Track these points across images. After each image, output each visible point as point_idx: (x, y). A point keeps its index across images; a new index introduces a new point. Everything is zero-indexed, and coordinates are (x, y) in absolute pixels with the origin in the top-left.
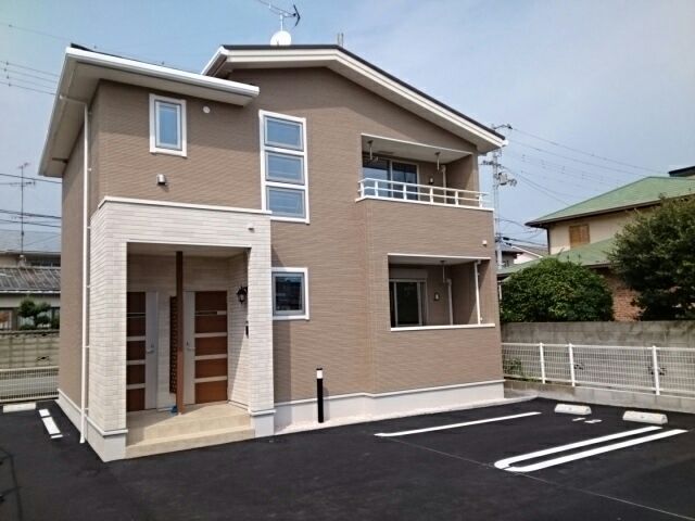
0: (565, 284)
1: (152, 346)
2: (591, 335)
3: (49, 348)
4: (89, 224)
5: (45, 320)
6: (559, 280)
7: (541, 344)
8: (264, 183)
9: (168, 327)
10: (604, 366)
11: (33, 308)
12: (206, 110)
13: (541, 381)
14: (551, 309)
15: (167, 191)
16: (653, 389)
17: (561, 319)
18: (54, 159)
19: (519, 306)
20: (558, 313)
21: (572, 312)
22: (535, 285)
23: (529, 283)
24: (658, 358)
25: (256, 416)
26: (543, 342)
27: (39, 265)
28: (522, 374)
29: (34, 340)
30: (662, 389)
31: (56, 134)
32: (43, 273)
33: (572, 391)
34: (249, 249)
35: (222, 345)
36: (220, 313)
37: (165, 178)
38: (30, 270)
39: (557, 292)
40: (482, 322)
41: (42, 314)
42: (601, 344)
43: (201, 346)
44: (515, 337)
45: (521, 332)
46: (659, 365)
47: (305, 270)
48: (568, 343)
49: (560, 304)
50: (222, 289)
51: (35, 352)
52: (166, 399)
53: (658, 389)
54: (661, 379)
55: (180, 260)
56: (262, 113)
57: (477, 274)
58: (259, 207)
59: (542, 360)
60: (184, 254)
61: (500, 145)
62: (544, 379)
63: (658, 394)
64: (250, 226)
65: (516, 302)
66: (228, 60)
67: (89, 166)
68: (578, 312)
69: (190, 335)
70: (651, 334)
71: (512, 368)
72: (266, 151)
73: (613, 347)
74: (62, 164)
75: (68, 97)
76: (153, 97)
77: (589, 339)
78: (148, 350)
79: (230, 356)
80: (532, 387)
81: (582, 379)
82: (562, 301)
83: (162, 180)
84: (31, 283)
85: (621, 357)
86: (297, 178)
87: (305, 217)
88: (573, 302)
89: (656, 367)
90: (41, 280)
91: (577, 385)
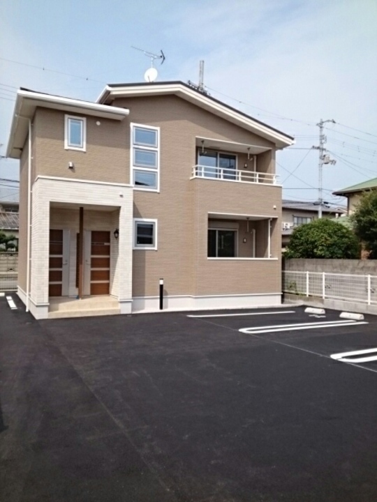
0: (325, 235)
1: (66, 261)
2: (336, 267)
3: (14, 263)
4: (31, 189)
5: (12, 246)
6: (322, 232)
7: (308, 273)
8: (132, 168)
9: (75, 251)
10: (342, 286)
11: (4, 238)
12: (98, 123)
13: (305, 295)
14: (315, 251)
15: (74, 171)
16: (366, 301)
17: (321, 257)
18: (15, 148)
19: (298, 248)
20: (319, 252)
21: (327, 253)
22: (308, 234)
23: (304, 234)
24: (371, 283)
25: (121, 302)
26: (310, 271)
27: (10, 211)
28: (296, 291)
29: (6, 258)
30: (372, 302)
31: (15, 134)
32: (12, 216)
33: (322, 301)
34: (120, 207)
35: (107, 263)
36: (106, 244)
37: (73, 164)
38: (4, 214)
39: (319, 240)
40: (271, 257)
41: (10, 242)
42: (341, 273)
43: (94, 263)
44: (294, 267)
45: (298, 265)
46: (371, 287)
47: (155, 221)
48: (322, 272)
49: (320, 248)
50: (107, 230)
51: (6, 265)
52: (73, 291)
53: (369, 301)
54: (371, 295)
55: (82, 212)
56: (132, 125)
57: (269, 227)
58: (129, 182)
59: (308, 282)
60: (85, 209)
61: (290, 144)
62: (308, 293)
63: (369, 304)
64: (121, 193)
65: (296, 246)
66: (111, 93)
67: (32, 156)
68: (331, 253)
69: (88, 256)
70: (369, 268)
71: (291, 287)
72: (134, 148)
73: (347, 275)
74: (19, 151)
75: (20, 115)
76: (67, 116)
77: (335, 270)
78: (64, 262)
79: (111, 269)
80: (300, 298)
81: (330, 295)
82: (322, 245)
83: (71, 165)
84: (4, 223)
85: (352, 281)
86: (153, 164)
87: (156, 189)
88: (329, 246)
89: (369, 288)
90: (11, 221)
91: (326, 298)
